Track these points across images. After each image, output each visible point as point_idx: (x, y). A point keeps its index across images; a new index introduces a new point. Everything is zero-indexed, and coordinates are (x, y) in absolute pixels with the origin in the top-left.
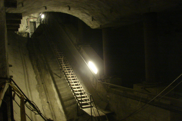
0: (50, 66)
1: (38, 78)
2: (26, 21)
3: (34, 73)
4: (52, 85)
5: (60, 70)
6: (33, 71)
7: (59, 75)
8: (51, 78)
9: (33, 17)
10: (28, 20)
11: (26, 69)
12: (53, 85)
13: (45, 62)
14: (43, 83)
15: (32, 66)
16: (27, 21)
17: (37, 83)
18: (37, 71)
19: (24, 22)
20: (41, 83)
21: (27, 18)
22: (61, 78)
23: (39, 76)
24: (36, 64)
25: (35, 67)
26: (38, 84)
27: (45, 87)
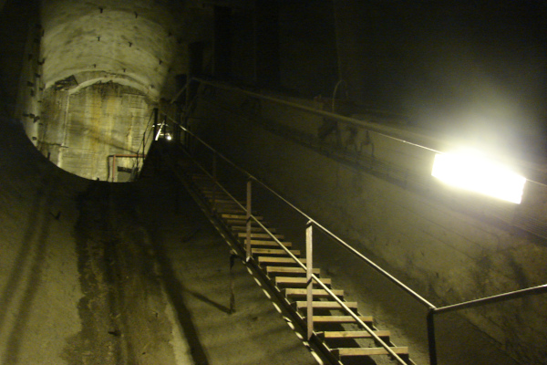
0: (177, 266)
1: (95, 307)
2: (104, 163)
3: (78, 285)
4: (171, 347)
5: (232, 264)
6: (73, 276)
7: (224, 300)
8: (170, 312)
9: (132, 152)
10: (111, 159)
11: (40, 258)
12: (179, 346)
13: (151, 252)
14: (116, 334)
15: (75, 259)
16: (108, 163)
17: (77, 327)
18: (100, 278)
19: (97, 165)
20: (102, 330)
21: (108, 154)
22: (230, 311)
23: (102, 300)
24: (101, 253)
25: (92, 262)
26: (87, 332)
27: (125, 352)
